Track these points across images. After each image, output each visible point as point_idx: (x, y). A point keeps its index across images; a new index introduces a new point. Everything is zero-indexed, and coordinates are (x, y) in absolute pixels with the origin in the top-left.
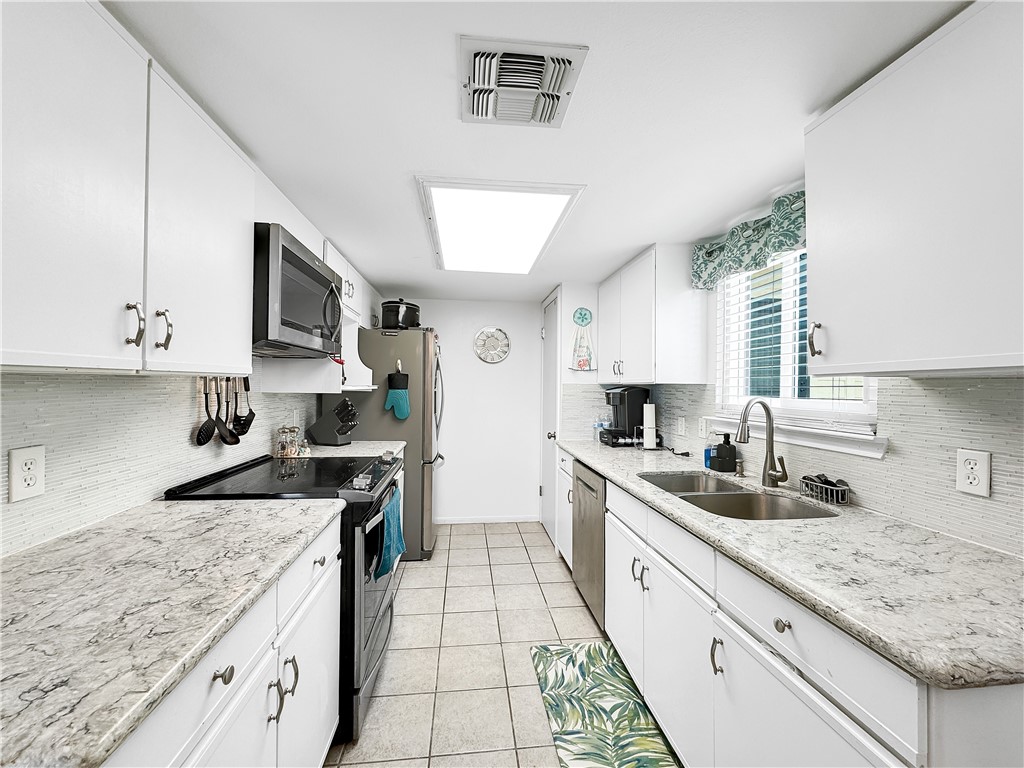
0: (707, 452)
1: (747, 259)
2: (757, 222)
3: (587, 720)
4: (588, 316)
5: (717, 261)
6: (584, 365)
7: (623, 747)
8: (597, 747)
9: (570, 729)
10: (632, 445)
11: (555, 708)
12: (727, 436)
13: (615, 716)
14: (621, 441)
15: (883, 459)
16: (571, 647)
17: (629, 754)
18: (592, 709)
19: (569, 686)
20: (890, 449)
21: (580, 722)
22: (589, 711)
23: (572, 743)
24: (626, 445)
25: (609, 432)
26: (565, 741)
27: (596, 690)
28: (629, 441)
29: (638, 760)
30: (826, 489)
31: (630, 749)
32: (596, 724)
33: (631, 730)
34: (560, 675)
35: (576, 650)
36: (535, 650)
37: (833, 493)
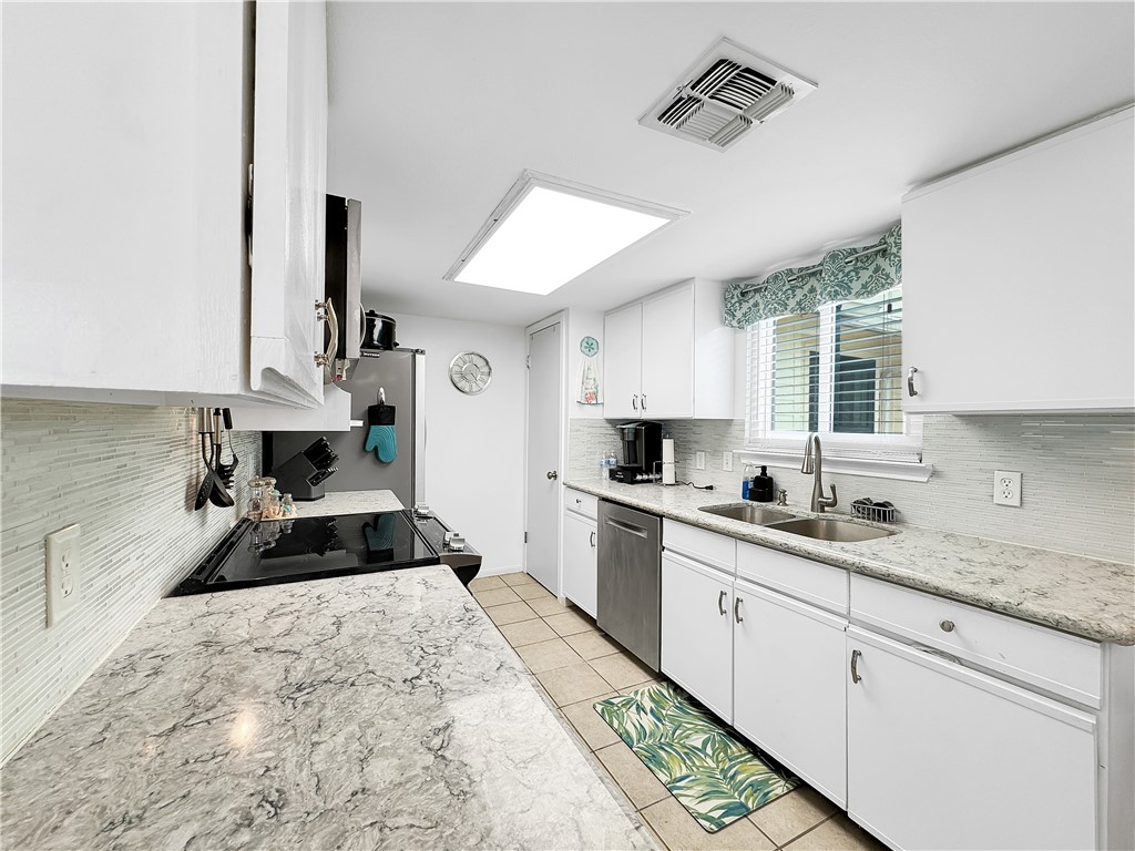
0: (745, 484)
1: (792, 303)
2: (801, 270)
3: (688, 761)
4: (594, 346)
5: (752, 302)
6: (591, 399)
7: (732, 777)
8: (711, 785)
9: (678, 775)
10: (649, 481)
11: (652, 760)
12: (764, 468)
13: (709, 751)
14: (639, 477)
15: (928, 481)
16: (632, 695)
17: (742, 783)
18: (686, 750)
19: (652, 735)
20: (935, 474)
21: (683, 766)
22: (685, 753)
23: (688, 788)
24: (643, 481)
25: (622, 469)
26: (680, 788)
27: (678, 732)
28: (645, 477)
29: (751, 785)
30: (879, 511)
31: (739, 778)
32: (697, 763)
33: (730, 760)
34: (638, 726)
35: (638, 698)
36: (599, 708)
37: (880, 513)
